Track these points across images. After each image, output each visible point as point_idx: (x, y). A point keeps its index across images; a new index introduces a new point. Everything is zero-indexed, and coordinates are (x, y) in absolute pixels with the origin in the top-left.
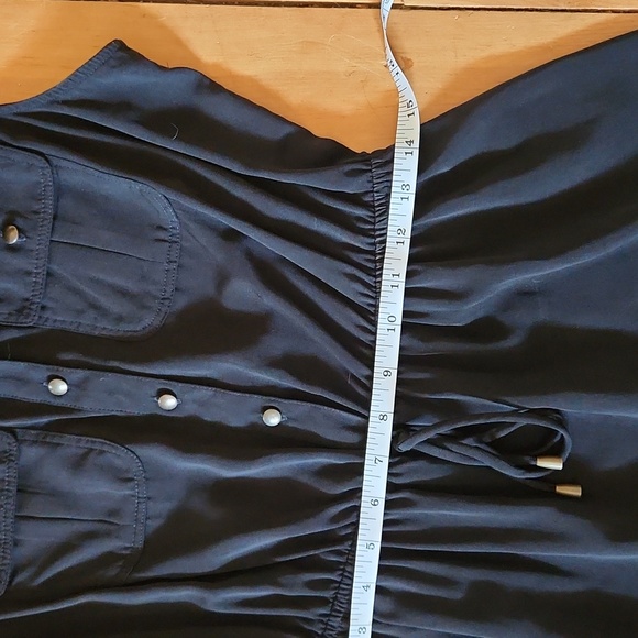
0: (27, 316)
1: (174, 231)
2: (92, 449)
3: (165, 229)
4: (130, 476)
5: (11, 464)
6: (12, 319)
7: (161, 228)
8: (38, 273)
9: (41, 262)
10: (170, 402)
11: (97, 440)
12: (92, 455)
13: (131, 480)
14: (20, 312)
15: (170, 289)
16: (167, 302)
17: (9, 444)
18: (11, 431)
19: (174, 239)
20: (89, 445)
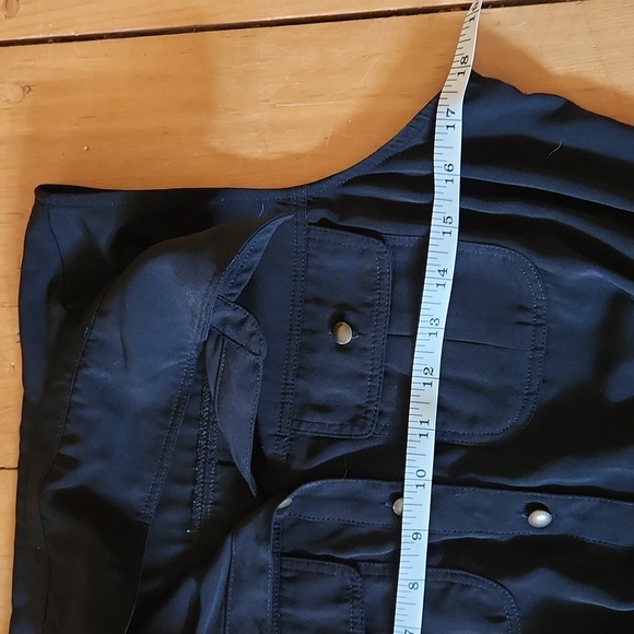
0: (363, 427)
1: (539, 312)
2: (452, 584)
3: (528, 310)
4: (501, 614)
5: (356, 603)
6: (346, 431)
7: (521, 308)
8: (375, 376)
9: (378, 363)
10: (541, 518)
11: (458, 572)
12: (453, 592)
13: (502, 619)
14: (353, 421)
15: (536, 382)
16: (532, 398)
17: (352, 580)
18: (353, 563)
19: (539, 321)
20: (449, 579)
